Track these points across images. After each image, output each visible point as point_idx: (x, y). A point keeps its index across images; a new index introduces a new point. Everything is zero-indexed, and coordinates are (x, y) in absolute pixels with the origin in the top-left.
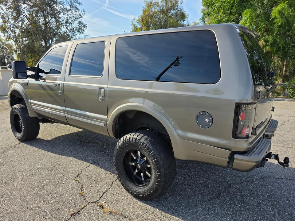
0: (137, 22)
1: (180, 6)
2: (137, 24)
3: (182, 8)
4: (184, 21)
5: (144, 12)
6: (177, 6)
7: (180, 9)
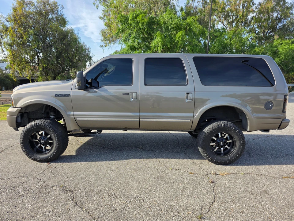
0: (6, 20)
1: (60, 11)
2: (6, 22)
3: (63, 14)
4: (64, 26)
5: (15, 9)
6: (57, 11)
7: (61, 15)
